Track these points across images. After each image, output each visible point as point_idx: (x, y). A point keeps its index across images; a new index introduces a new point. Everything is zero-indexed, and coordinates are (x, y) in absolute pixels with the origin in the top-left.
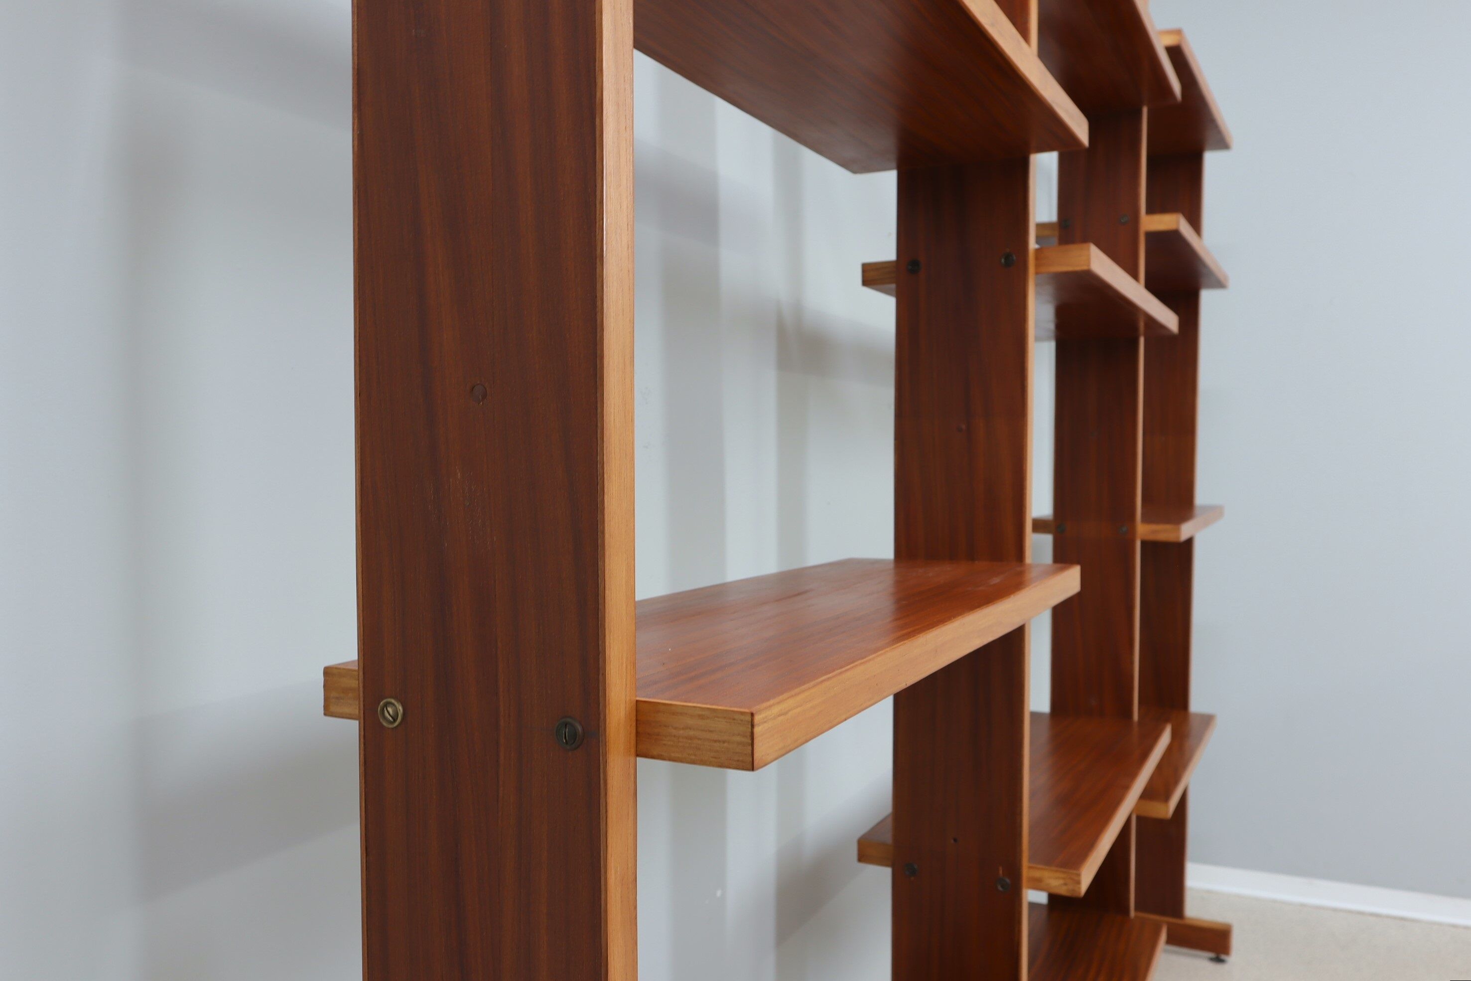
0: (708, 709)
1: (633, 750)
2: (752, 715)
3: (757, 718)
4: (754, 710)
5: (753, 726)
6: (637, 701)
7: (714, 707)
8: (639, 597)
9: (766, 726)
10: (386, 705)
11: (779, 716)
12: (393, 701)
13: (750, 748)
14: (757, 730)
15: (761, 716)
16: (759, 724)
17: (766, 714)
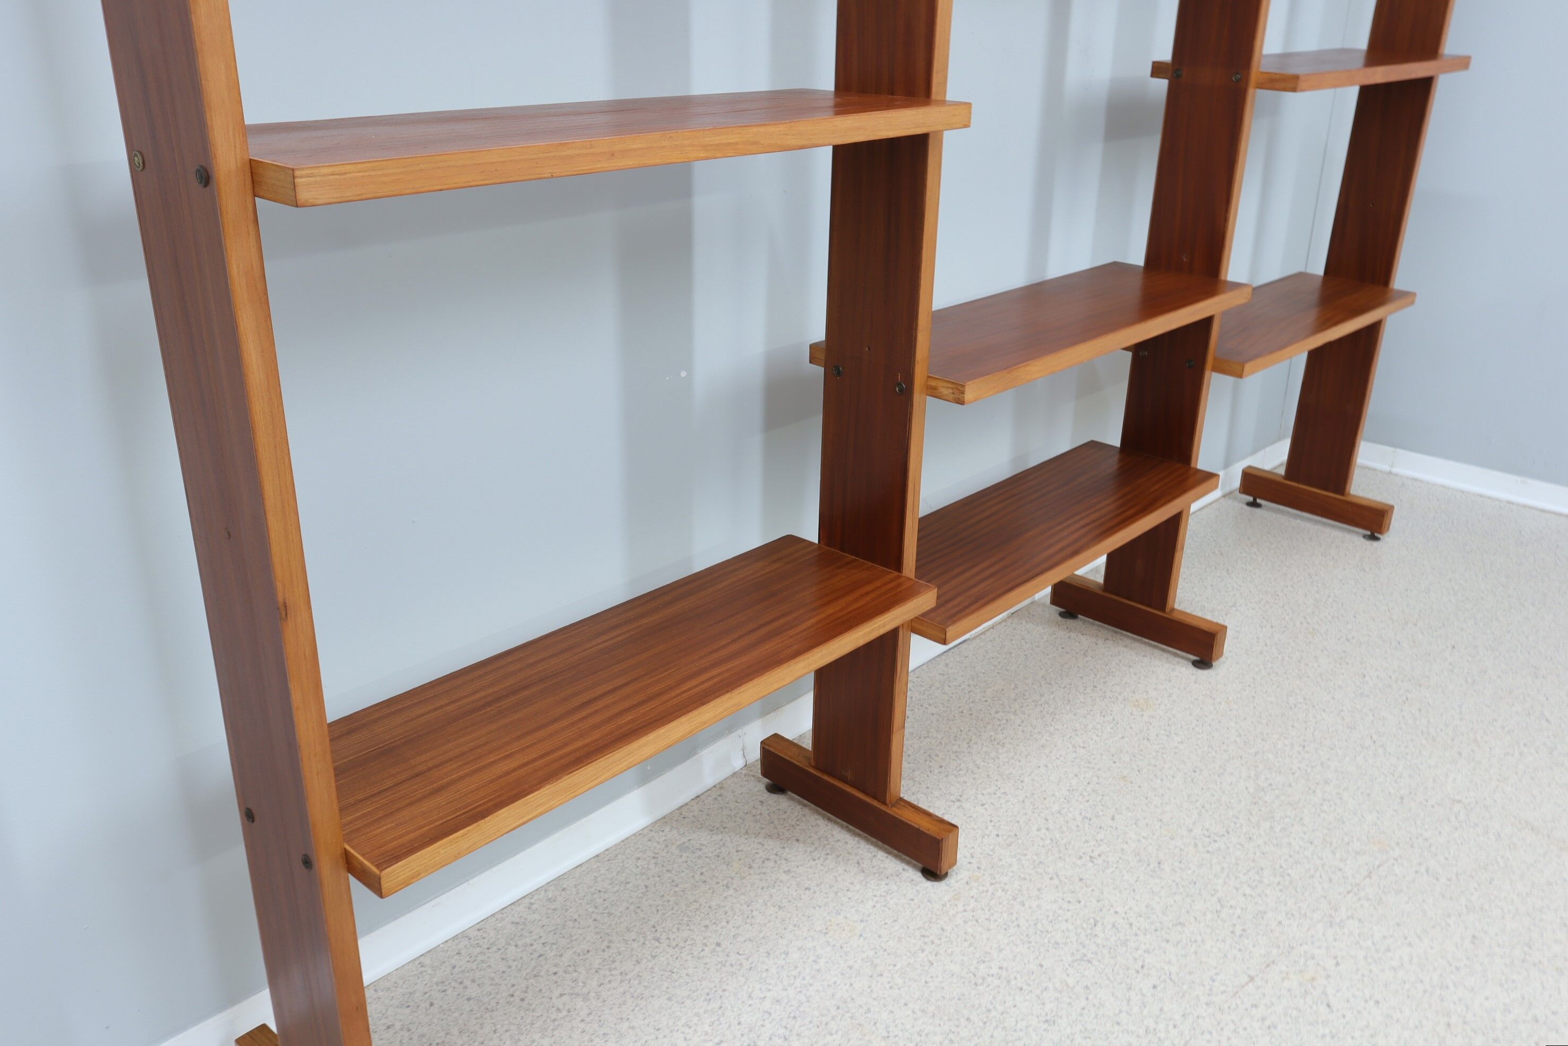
0: (277, 166)
1: (250, 192)
2: (293, 170)
3: (298, 173)
4: (296, 167)
5: (294, 177)
6: (249, 160)
7: (277, 163)
10: (135, 156)
11: (330, 174)
12: (137, 153)
13: (293, 192)
14: (298, 180)
15: (304, 172)
16: (302, 177)
17: (311, 172)
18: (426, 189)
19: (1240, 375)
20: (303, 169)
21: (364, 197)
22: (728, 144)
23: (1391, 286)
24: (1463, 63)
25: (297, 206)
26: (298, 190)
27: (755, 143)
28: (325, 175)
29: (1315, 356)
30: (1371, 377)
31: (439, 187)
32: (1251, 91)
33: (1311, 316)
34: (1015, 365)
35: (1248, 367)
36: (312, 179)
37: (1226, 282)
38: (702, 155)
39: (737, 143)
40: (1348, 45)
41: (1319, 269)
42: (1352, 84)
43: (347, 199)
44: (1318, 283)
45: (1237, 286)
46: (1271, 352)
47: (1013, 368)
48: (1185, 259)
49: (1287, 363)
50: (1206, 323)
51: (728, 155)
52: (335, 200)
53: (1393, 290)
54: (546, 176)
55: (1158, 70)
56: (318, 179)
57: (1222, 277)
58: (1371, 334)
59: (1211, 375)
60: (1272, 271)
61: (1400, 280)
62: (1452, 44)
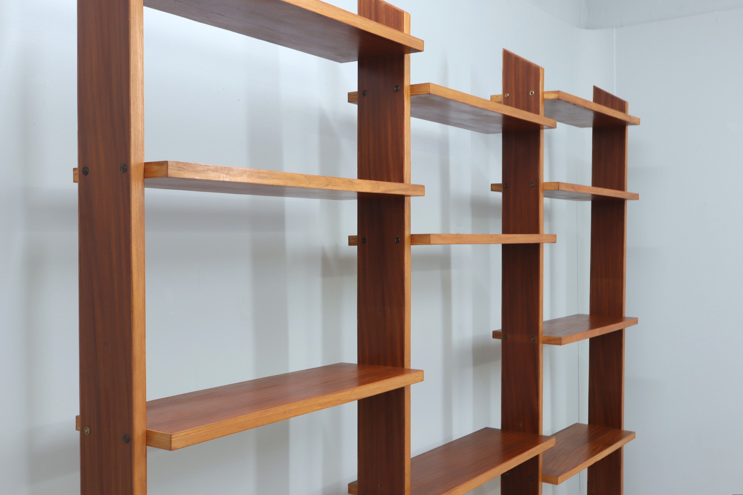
0: (162, 433)
1: (145, 444)
2: (171, 435)
3: (172, 436)
4: (172, 434)
5: (171, 438)
6: (147, 431)
7: (162, 432)
8: (147, 400)
9: (174, 439)
10: (86, 428)
11: (184, 436)
12: (87, 427)
13: (170, 444)
14: (172, 440)
15: (175, 436)
16: (174, 438)
17: (177, 435)
18: (217, 437)
19: (557, 484)
20: (174, 435)
21: (195, 443)
22: (329, 402)
23: (622, 429)
24: (635, 321)
25: (171, 450)
26: (172, 443)
27: (339, 400)
28: (182, 436)
29: (591, 469)
30: (622, 477)
31: (221, 435)
32: (540, 345)
33: (585, 449)
34: (451, 489)
35: (560, 479)
36: (177, 438)
37: (542, 436)
38: (319, 408)
39: (332, 401)
40: (580, 312)
41: (585, 421)
42: (586, 338)
43: (189, 445)
44: (587, 428)
45: (548, 438)
46: (570, 470)
47: (451, 490)
48: (521, 425)
49: (578, 474)
50: (536, 458)
51: (329, 406)
52: (184, 446)
53: (623, 431)
54: (260, 425)
55: (496, 335)
56: (179, 438)
57: (540, 434)
58: (618, 454)
59: (542, 484)
60: (562, 425)
61: (626, 426)
62: (628, 312)
